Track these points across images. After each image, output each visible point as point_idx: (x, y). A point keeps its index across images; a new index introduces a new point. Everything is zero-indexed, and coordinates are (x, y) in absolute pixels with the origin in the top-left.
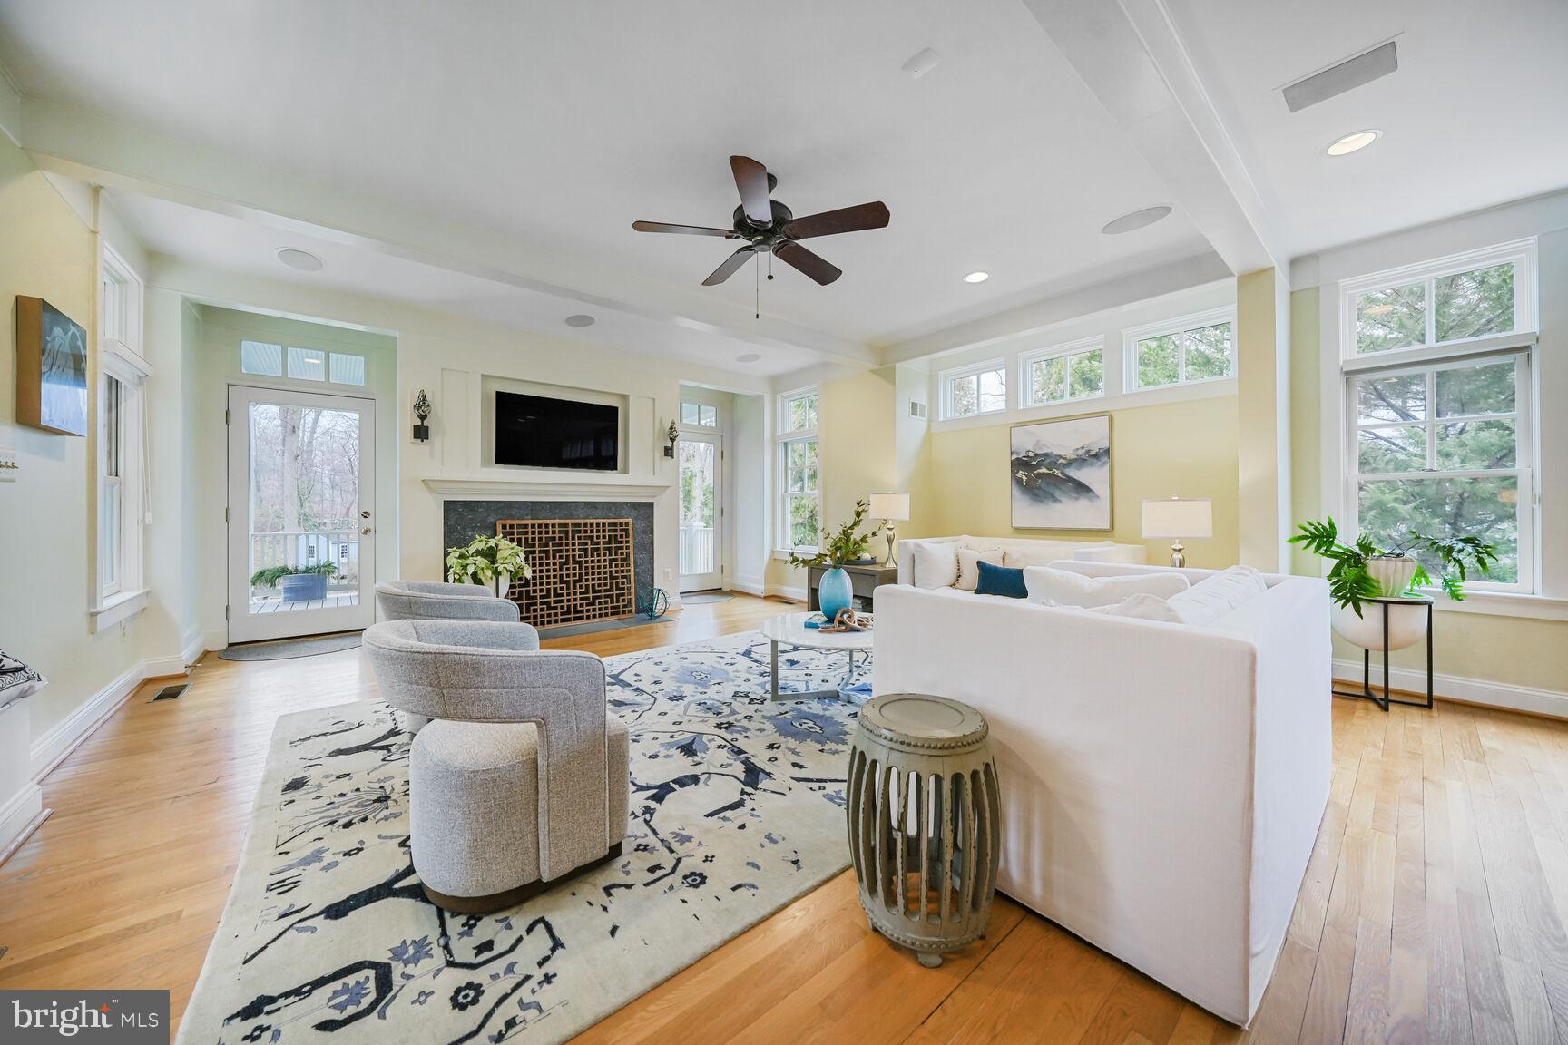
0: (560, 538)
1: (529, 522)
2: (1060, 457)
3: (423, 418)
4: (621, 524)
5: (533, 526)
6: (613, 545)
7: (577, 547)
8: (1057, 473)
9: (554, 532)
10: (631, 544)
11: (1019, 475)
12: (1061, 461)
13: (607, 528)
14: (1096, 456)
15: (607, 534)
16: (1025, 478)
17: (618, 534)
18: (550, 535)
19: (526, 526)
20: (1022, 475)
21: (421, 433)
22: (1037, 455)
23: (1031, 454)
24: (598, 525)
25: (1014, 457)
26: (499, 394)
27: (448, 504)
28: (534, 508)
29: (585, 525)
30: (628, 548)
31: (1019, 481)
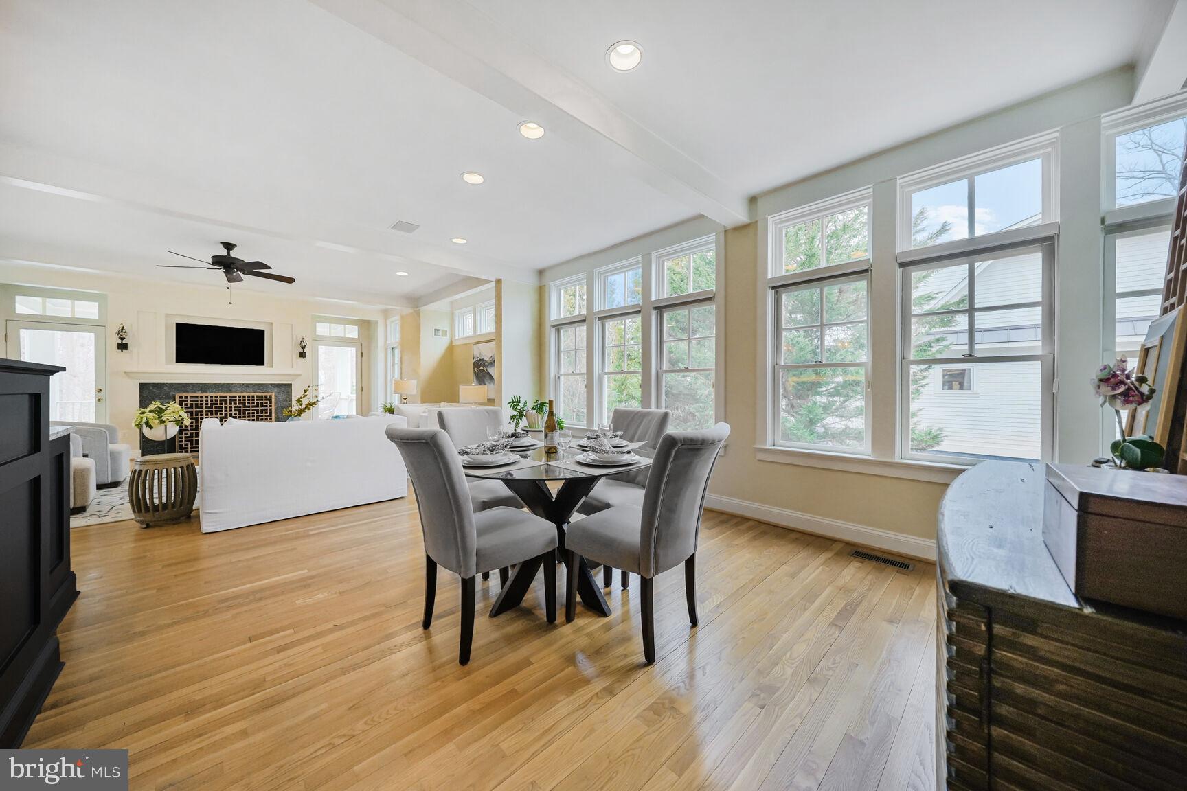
0: (221, 404)
1: (199, 394)
3: (122, 339)
4: (266, 396)
5: (202, 397)
6: (260, 408)
9: (216, 400)
10: (273, 408)
13: (255, 398)
15: (255, 402)
17: (264, 401)
18: (214, 402)
19: (197, 397)
21: (123, 347)
24: (249, 396)
26: (178, 325)
27: (142, 385)
28: (204, 387)
29: (240, 397)
30: (270, 409)
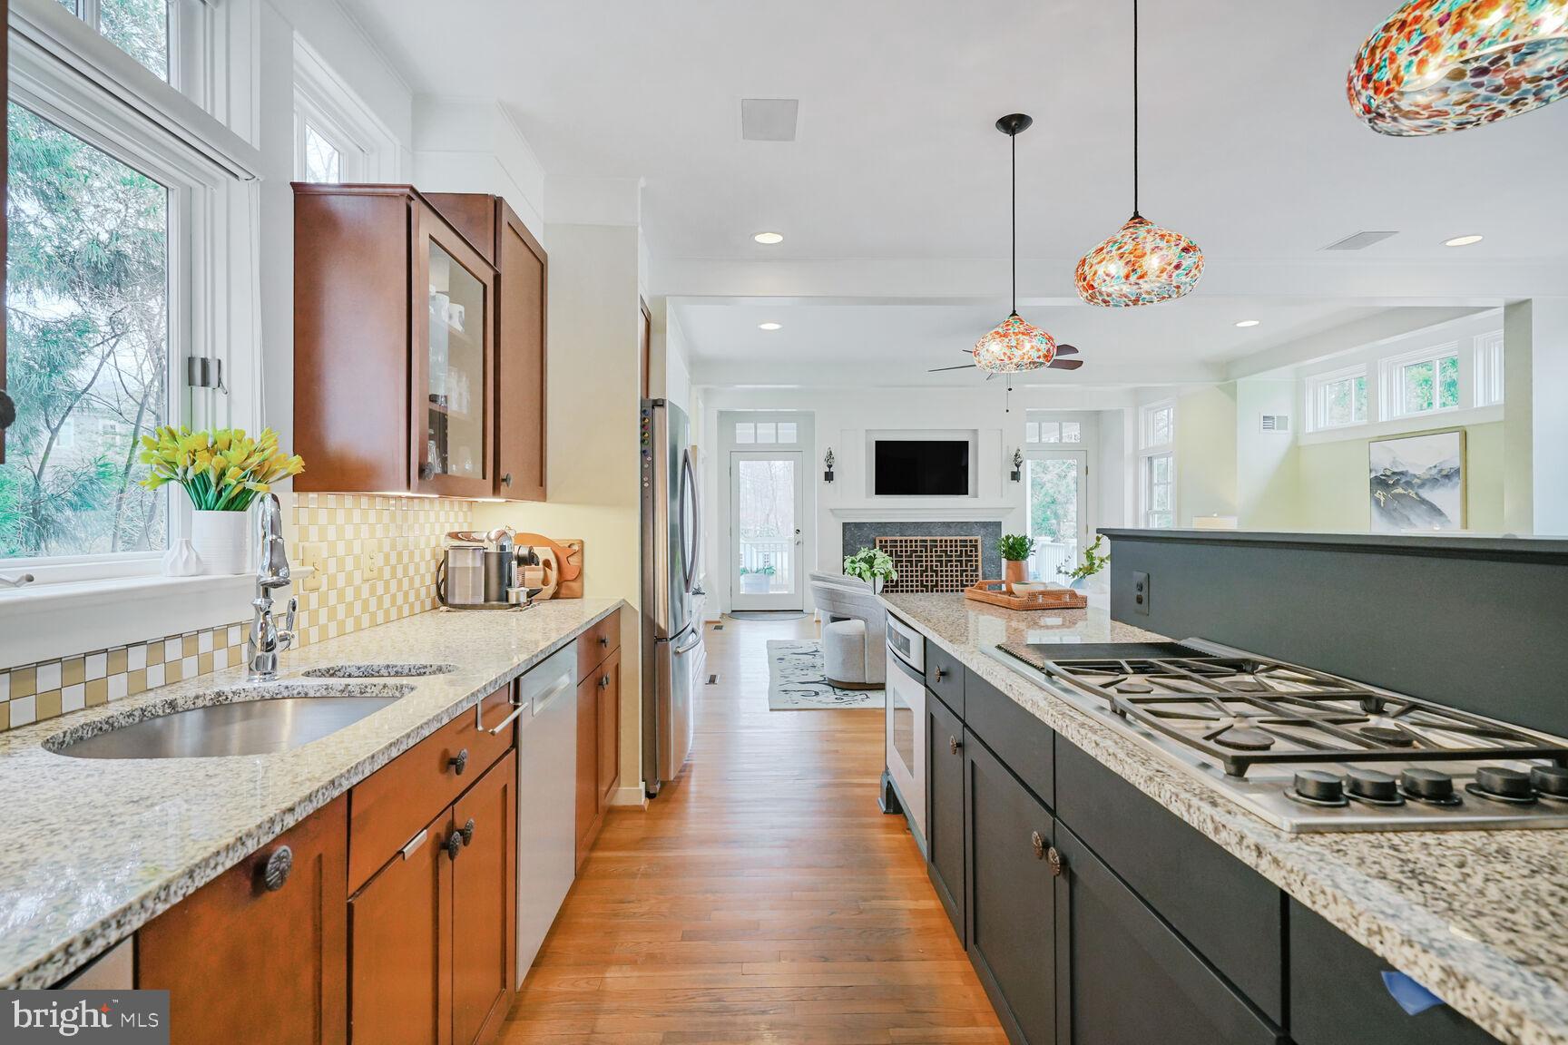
0: (921, 551)
1: (898, 538)
2: (1415, 476)
3: (830, 466)
4: (971, 541)
5: (901, 541)
6: (964, 558)
7: (934, 559)
8: (1412, 494)
9: (916, 546)
10: (980, 558)
11: (1377, 495)
12: (1416, 480)
13: (959, 544)
14: (1447, 476)
15: (959, 549)
16: (1382, 499)
17: (969, 549)
18: (914, 548)
19: (896, 541)
20: (1380, 494)
21: (829, 476)
22: (1394, 473)
23: (1388, 473)
24: (951, 541)
25: (1373, 475)
26: (877, 443)
27: (845, 525)
28: (902, 527)
29: (941, 541)
30: (976, 561)
31: (1378, 502)
